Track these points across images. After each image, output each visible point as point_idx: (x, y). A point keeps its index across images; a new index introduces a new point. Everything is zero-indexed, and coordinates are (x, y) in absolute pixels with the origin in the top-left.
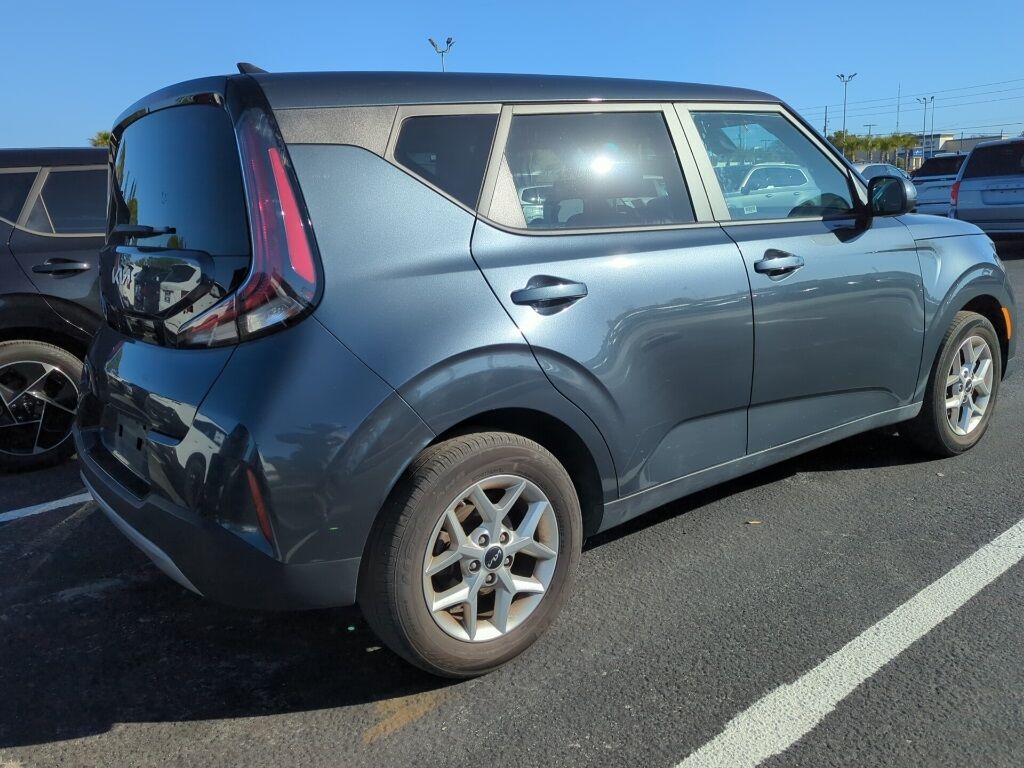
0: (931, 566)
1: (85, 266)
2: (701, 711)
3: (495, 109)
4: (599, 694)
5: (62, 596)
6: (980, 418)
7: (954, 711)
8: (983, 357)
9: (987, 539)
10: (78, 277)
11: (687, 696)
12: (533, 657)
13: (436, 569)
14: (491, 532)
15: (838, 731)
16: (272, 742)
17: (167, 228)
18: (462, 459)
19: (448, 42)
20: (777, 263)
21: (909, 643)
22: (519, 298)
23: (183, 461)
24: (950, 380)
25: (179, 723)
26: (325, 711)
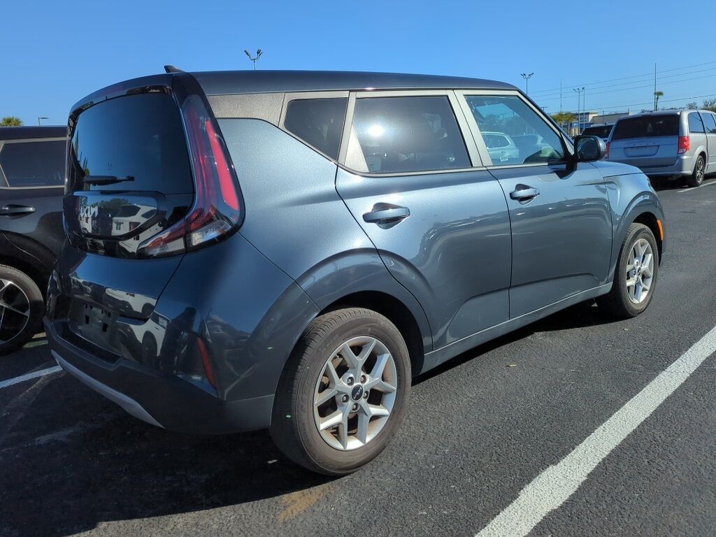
0: (631, 387)
1: (31, 209)
2: (501, 486)
3: (345, 94)
4: (432, 480)
5: (39, 441)
6: (647, 292)
7: (661, 474)
8: (647, 252)
9: (663, 368)
10: (25, 218)
11: (490, 477)
12: (383, 460)
13: (321, 402)
14: (355, 375)
15: (591, 492)
16: (215, 526)
17: (129, 177)
18: (336, 326)
19: (258, 53)
20: (522, 193)
21: (626, 435)
22: (367, 218)
23: (140, 338)
24: (629, 268)
25: (145, 519)
26: (247, 503)
